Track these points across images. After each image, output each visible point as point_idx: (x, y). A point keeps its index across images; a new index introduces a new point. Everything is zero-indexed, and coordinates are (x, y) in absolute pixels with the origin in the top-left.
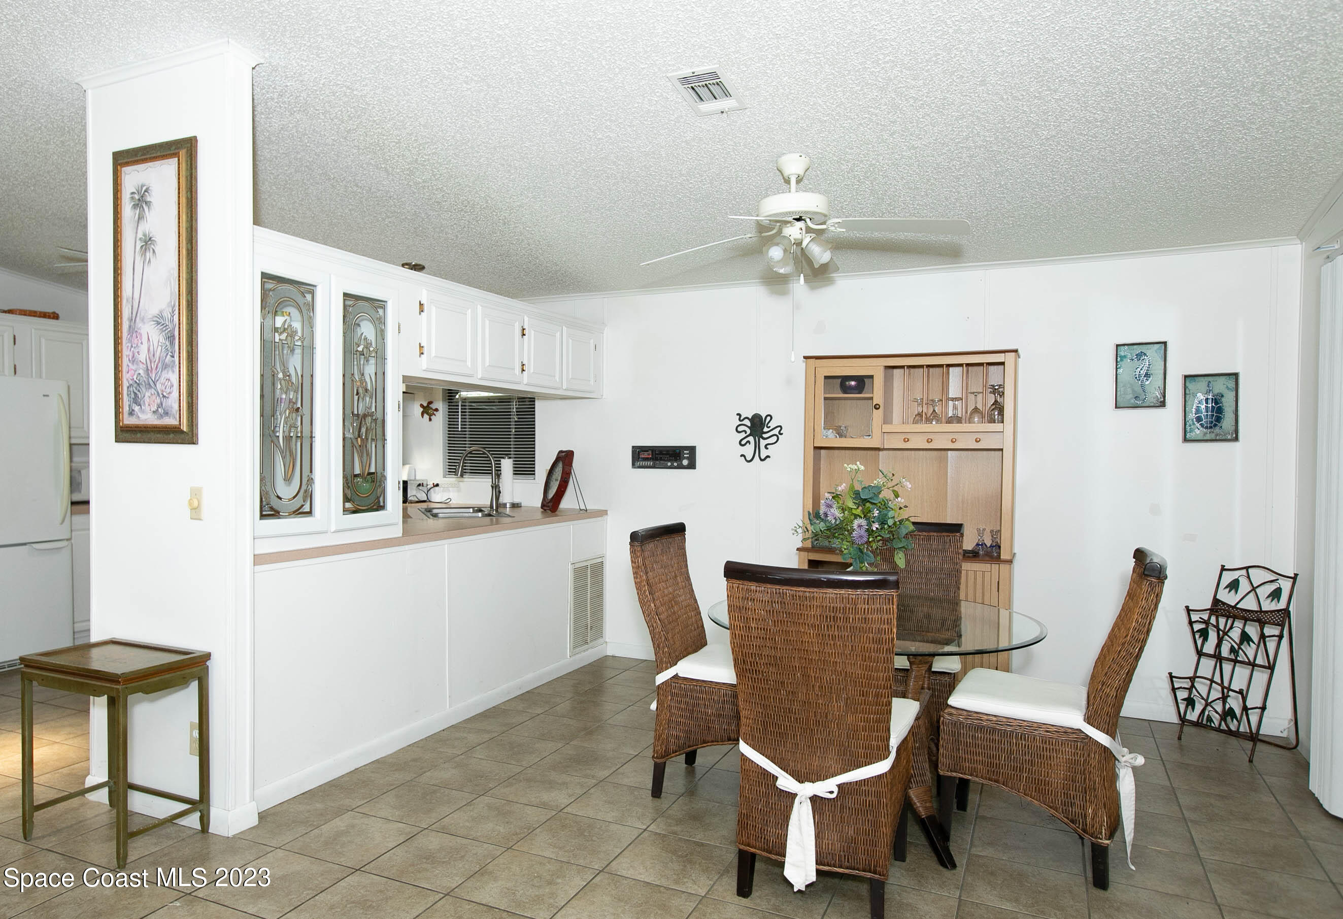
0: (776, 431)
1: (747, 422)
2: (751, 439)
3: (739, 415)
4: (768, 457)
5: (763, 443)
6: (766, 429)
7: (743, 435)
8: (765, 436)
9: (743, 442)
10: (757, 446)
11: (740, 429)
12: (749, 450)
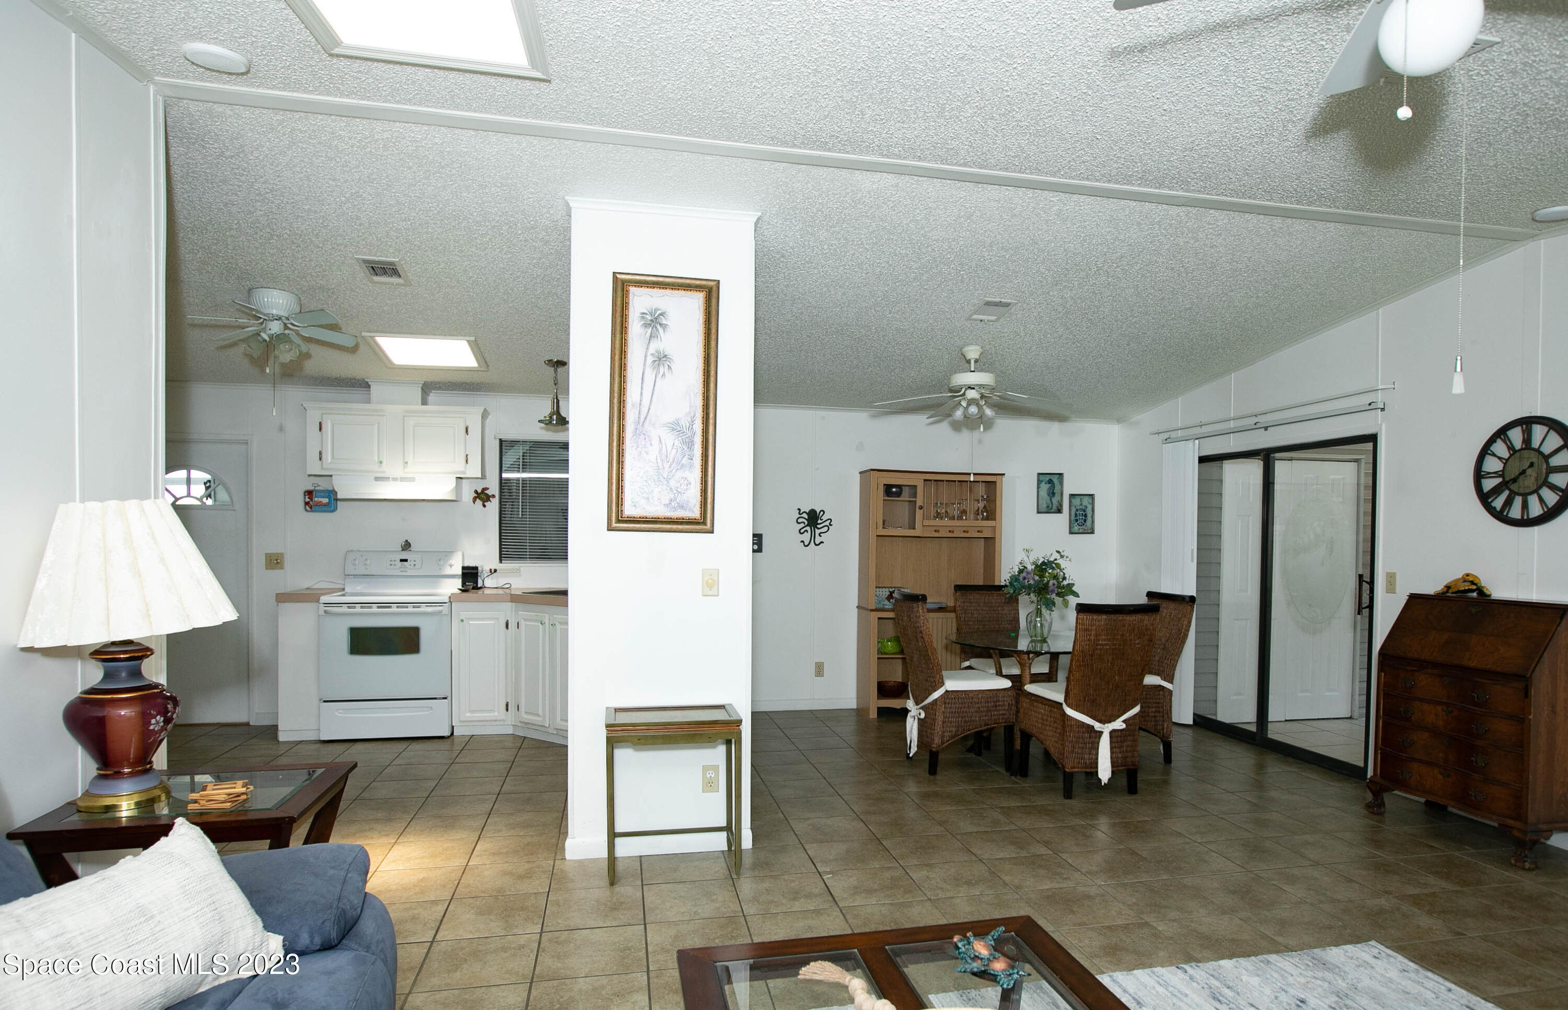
0: (827, 523)
1: (805, 516)
2: (808, 528)
3: (799, 510)
4: (822, 542)
5: (818, 532)
6: (819, 521)
7: (802, 525)
8: (819, 526)
9: (802, 531)
10: (813, 536)
11: (800, 520)
12: (806, 537)
